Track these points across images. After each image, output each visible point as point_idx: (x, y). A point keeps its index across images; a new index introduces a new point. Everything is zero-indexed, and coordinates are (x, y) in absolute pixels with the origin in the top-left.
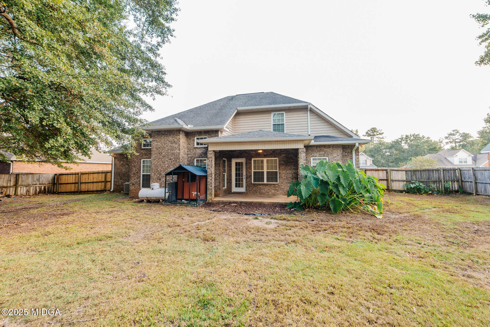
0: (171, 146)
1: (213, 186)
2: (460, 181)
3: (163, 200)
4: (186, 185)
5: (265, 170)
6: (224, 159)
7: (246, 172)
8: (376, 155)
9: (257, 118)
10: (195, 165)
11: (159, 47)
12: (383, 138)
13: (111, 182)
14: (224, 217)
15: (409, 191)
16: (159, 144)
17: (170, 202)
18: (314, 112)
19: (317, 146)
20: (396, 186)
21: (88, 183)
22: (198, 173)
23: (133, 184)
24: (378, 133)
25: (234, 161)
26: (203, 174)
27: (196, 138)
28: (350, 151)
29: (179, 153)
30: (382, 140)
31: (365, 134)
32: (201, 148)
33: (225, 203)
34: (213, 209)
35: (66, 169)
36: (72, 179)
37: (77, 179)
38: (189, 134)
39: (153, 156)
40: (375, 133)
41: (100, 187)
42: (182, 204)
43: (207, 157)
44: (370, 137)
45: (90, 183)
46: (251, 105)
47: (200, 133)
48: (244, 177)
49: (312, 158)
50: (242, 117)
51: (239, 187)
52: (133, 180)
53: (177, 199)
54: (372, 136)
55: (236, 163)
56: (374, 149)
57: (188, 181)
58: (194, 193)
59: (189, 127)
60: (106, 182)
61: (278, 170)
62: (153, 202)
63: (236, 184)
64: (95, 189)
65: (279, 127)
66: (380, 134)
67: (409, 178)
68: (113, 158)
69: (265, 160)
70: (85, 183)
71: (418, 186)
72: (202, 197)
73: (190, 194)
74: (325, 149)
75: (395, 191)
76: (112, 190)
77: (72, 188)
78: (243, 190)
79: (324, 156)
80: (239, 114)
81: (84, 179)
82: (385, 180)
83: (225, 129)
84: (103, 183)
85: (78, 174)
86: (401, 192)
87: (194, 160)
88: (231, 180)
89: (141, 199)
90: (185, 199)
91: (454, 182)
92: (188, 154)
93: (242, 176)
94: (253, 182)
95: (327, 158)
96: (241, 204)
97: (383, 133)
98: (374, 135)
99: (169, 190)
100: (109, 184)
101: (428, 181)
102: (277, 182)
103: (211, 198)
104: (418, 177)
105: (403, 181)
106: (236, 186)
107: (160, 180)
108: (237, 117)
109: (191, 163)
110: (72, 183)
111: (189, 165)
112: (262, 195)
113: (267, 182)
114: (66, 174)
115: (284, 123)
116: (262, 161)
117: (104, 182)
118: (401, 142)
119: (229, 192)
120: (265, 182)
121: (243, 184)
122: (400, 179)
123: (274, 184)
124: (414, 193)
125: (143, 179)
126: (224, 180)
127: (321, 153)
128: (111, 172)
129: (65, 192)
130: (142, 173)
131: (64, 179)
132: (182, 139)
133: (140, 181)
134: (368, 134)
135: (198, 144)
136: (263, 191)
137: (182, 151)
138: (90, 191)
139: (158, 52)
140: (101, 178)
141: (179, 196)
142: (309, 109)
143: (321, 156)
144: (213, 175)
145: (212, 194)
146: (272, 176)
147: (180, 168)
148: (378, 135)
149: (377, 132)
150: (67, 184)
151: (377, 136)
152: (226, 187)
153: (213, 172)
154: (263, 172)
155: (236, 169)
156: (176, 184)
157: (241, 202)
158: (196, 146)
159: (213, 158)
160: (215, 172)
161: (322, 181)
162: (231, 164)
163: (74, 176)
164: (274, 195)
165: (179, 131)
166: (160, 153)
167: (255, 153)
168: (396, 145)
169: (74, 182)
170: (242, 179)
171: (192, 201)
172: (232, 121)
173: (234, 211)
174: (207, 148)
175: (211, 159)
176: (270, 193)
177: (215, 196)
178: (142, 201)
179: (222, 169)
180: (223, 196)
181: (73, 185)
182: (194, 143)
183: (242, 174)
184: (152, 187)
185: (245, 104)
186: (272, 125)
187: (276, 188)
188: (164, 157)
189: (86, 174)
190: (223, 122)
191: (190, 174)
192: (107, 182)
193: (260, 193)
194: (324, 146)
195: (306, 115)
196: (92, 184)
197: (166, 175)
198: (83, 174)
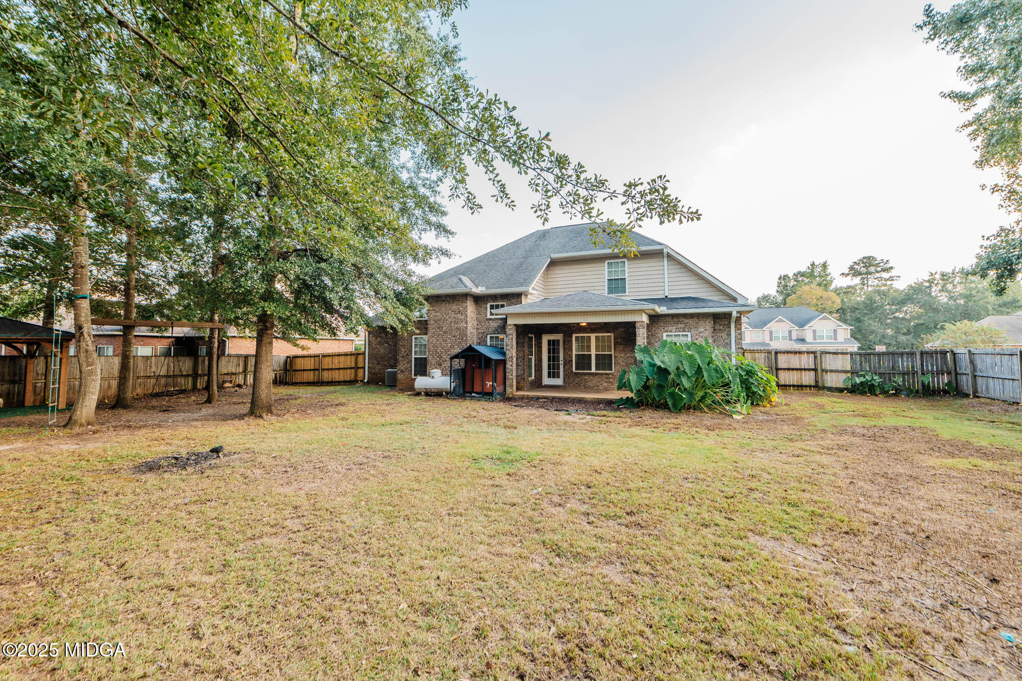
0: (454, 318)
1: (514, 374)
2: (953, 372)
3: (447, 393)
4: (477, 373)
5: (593, 352)
6: (530, 335)
7: (564, 355)
8: (866, 319)
9: (581, 270)
10: (489, 344)
11: (439, 183)
12: (891, 279)
13: (364, 368)
14: (529, 412)
15: (855, 390)
16: (438, 314)
17: (458, 396)
18: (674, 260)
19: (673, 316)
20: (832, 380)
21: (332, 369)
22: (494, 356)
23: (402, 372)
24: (879, 269)
25: (545, 339)
26: (500, 357)
27: (488, 305)
28: (726, 323)
29: (466, 328)
30: (889, 283)
31: (847, 271)
32: (497, 319)
33: (530, 399)
34: (514, 404)
35: (303, 349)
36: (309, 364)
37: (317, 363)
38: (479, 299)
39: (431, 332)
40: (872, 269)
41: (348, 375)
42: (472, 398)
43: (505, 333)
44: (859, 278)
45: (335, 369)
46: (574, 248)
47: (494, 297)
48: (561, 362)
49: (665, 334)
50: (558, 268)
51: (554, 377)
52: (401, 366)
53: (465, 392)
54: (864, 276)
55: (549, 341)
56: (861, 306)
57: (480, 367)
58: (489, 384)
59: (480, 290)
60: (356, 368)
61: (613, 353)
62: (434, 396)
63: (549, 373)
64: (342, 379)
65: (616, 285)
66: (884, 270)
67: (856, 367)
68: (367, 333)
69: (593, 336)
70: (328, 369)
71: (870, 381)
72: (499, 389)
73: (484, 385)
74: (686, 321)
75: (830, 389)
76: (366, 381)
77: (310, 377)
78: (559, 381)
79: (684, 331)
80: (553, 263)
81: (327, 363)
82: (812, 370)
83: (531, 291)
84: (353, 371)
85: (319, 356)
86: (840, 390)
87: (486, 337)
88: (541, 367)
89: (417, 390)
90: (475, 393)
91: (943, 374)
92: (477, 329)
93: (558, 361)
94: (574, 370)
95: (689, 334)
96: (553, 399)
97: (891, 268)
98: (868, 273)
99: (455, 379)
100: (361, 371)
101: (891, 372)
102: (611, 370)
103: (512, 390)
104: (874, 366)
105: (846, 372)
106: (549, 377)
107: (440, 365)
108: (552, 268)
109: (482, 342)
110: (310, 370)
111: (479, 344)
112: (587, 389)
113: (596, 370)
114: (302, 357)
115: (626, 277)
116: (589, 338)
117: (353, 368)
118: (930, 287)
119: (537, 384)
120: (593, 370)
121: (558, 373)
122: (840, 369)
123: (606, 374)
124: (863, 393)
125: (415, 365)
126: (530, 367)
127: (679, 326)
128: (364, 354)
129: (301, 383)
130: (414, 356)
131: (299, 364)
132: (470, 307)
133: (411, 367)
134: (854, 271)
135: (492, 314)
136: (590, 384)
137: (470, 325)
138: (335, 382)
139: (437, 189)
140: (350, 362)
141: (468, 389)
142: (665, 254)
143: (679, 331)
144: (515, 359)
145: (512, 386)
146: (604, 362)
147: (470, 349)
148: (878, 272)
149: (877, 265)
150: (304, 370)
151: (878, 275)
152: (533, 377)
153: (514, 354)
154: (590, 355)
155: (549, 350)
156: (463, 371)
157: (554, 398)
158: (489, 316)
159: (514, 334)
160: (517, 355)
161: (659, 367)
162: (541, 343)
163: (313, 359)
164: (606, 390)
165: (465, 296)
166: (440, 328)
167: (577, 328)
168: (916, 293)
169: (312, 368)
170: (558, 365)
171: (487, 395)
172: (542, 278)
173: (542, 407)
174: (505, 320)
175: (511, 337)
176: (601, 387)
177: (518, 389)
178: (418, 394)
179: (526, 351)
180: (529, 390)
181: (312, 372)
182: (486, 313)
183: (558, 357)
184: (432, 375)
185: (564, 248)
186: (606, 281)
187: (611, 380)
188: (445, 332)
189: (329, 356)
190: (527, 281)
191: (483, 358)
192: (359, 368)
193: (585, 388)
194: (685, 316)
195: (661, 264)
196: (337, 371)
197: (452, 359)
198: (324, 356)
